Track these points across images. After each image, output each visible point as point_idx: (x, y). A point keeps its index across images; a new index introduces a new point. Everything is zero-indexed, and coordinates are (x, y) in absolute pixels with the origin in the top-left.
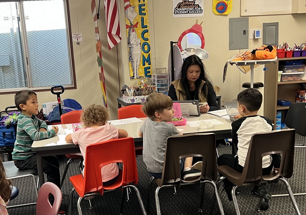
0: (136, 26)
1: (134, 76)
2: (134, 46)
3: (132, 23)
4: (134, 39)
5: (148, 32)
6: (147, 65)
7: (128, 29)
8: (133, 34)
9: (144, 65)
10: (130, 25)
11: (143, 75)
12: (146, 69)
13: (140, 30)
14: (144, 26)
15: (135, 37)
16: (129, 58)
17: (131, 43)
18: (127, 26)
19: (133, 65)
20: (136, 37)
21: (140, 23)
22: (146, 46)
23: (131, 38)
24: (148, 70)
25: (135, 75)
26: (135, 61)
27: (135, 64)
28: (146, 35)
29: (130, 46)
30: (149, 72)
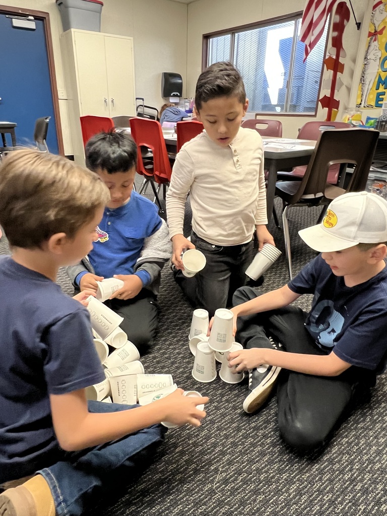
0: (381, 32)
1: (361, 104)
2: (372, 61)
3: (377, 28)
4: (374, 52)
6: (381, 89)
8: (373, 45)
9: (377, 89)
10: (373, 31)
11: (373, 103)
12: (379, 94)
15: (375, 49)
17: (368, 58)
18: (370, 34)
19: (363, 88)
20: (377, 49)
23: (369, 51)
24: (381, 97)
25: (363, 103)
26: (367, 82)
27: (367, 87)
29: (366, 62)
30: (382, 100)
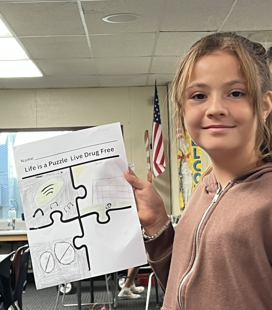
1: (184, 207)
2: (186, 176)
3: (184, 153)
4: (186, 170)
5: (200, 163)
7: (179, 160)
8: (184, 164)
10: (181, 155)
13: (192, 160)
14: (196, 157)
15: (186, 167)
16: (180, 188)
17: (183, 173)
18: (179, 157)
19: (184, 195)
20: (188, 168)
21: (193, 154)
22: (198, 176)
23: (182, 169)
27: (186, 194)
28: (198, 166)
29: (181, 177)
